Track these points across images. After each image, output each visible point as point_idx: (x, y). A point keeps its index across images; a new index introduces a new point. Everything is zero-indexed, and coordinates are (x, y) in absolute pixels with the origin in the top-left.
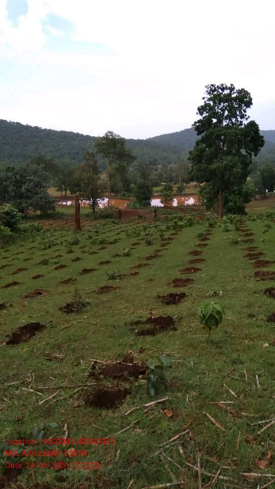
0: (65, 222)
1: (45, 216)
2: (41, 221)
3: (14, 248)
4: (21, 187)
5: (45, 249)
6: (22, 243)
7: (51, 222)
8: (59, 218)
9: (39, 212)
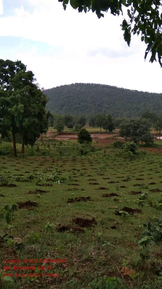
0: (158, 150)
1: (147, 146)
2: (146, 148)
3: (135, 162)
4: (137, 130)
5: (150, 164)
6: (138, 160)
7: (151, 149)
8: (155, 147)
9: (144, 143)
